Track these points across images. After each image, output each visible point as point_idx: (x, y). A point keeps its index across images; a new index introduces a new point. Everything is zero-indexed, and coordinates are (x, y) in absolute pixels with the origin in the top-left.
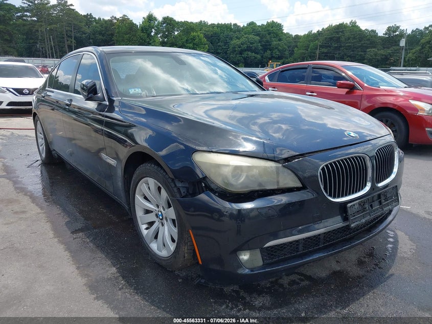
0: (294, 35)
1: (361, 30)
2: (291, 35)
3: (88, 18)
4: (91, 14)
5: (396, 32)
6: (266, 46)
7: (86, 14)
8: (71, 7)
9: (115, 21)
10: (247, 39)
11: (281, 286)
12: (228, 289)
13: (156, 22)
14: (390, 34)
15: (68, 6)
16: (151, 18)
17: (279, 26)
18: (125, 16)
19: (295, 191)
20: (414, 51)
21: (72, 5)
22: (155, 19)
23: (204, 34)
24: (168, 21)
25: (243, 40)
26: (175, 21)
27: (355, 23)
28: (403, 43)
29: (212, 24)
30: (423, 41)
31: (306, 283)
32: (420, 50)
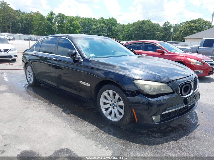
0: (122, 25)
1: (153, 24)
2: (121, 25)
3: (18, 12)
4: (20, 10)
5: (168, 25)
6: (109, 29)
7: (17, 10)
8: (9, 6)
9: (33, 14)
10: (100, 26)
11: (162, 130)
12: (144, 132)
13: (55, 16)
14: (165, 26)
15: (7, 5)
16: (52, 14)
17: (115, 20)
18: (38, 12)
19: (171, 94)
20: (176, 34)
21: (9, 5)
22: (54, 14)
23: (79, 23)
24: (61, 16)
25: (98, 26)
26: (64, 15)
27: (150, 20)
28: (172, 30)
29: (82, 18)
30: (180, 30)
31: (170, 129)
32: (179, 33)
